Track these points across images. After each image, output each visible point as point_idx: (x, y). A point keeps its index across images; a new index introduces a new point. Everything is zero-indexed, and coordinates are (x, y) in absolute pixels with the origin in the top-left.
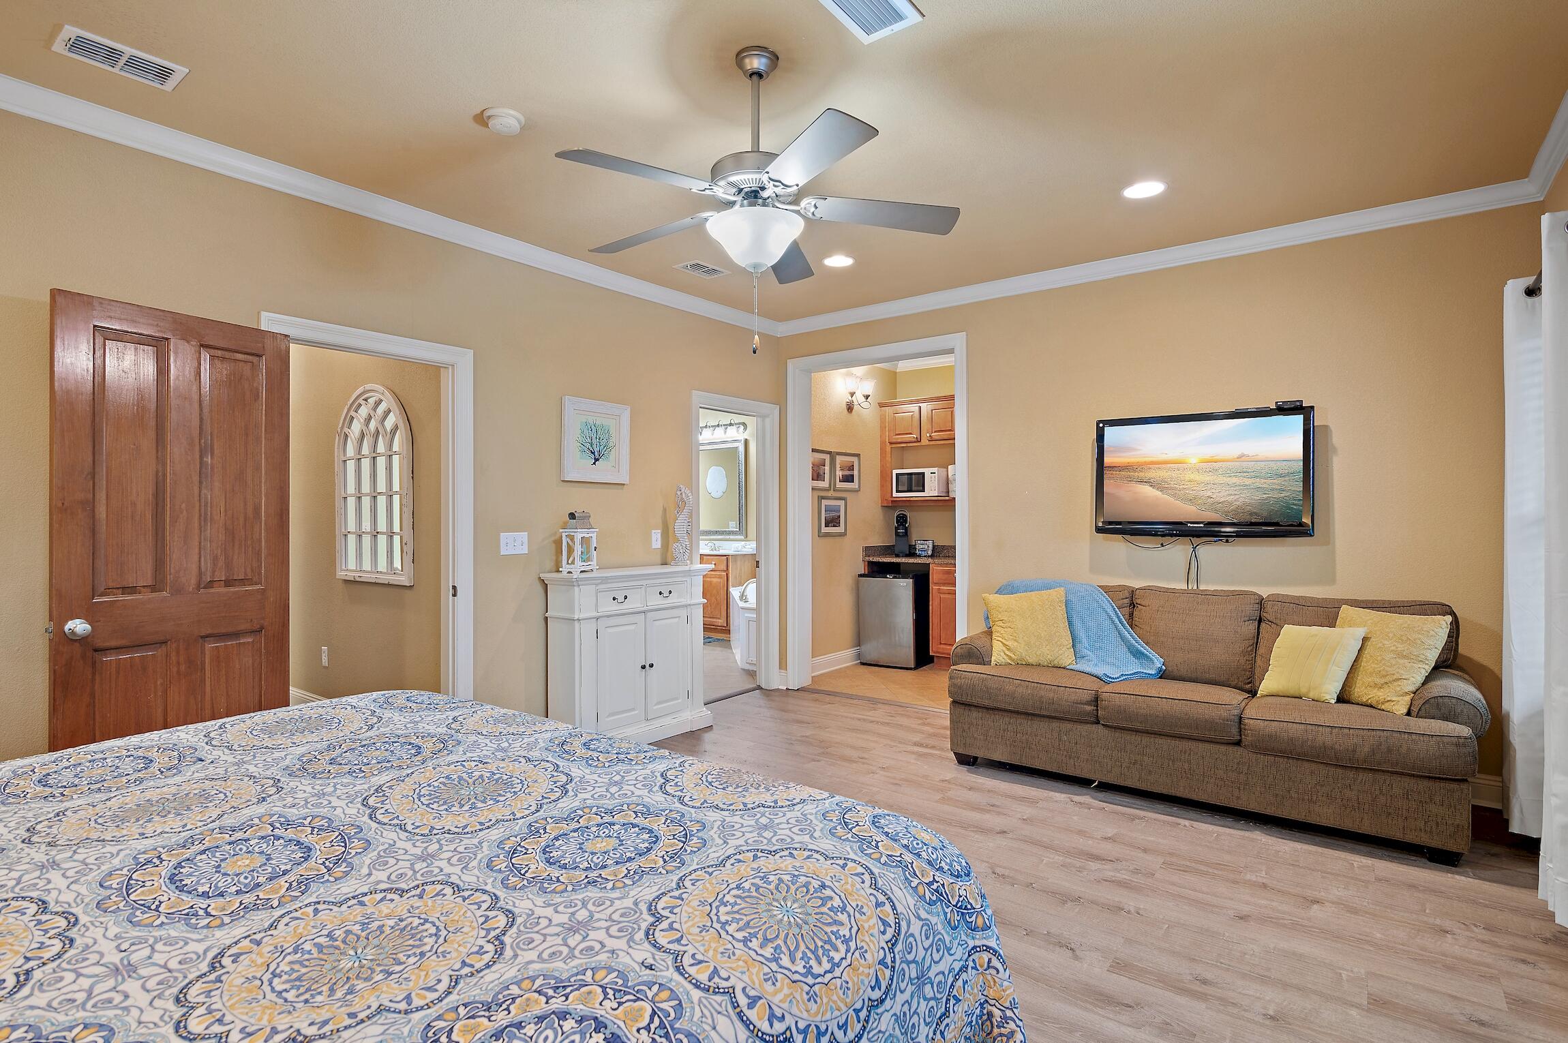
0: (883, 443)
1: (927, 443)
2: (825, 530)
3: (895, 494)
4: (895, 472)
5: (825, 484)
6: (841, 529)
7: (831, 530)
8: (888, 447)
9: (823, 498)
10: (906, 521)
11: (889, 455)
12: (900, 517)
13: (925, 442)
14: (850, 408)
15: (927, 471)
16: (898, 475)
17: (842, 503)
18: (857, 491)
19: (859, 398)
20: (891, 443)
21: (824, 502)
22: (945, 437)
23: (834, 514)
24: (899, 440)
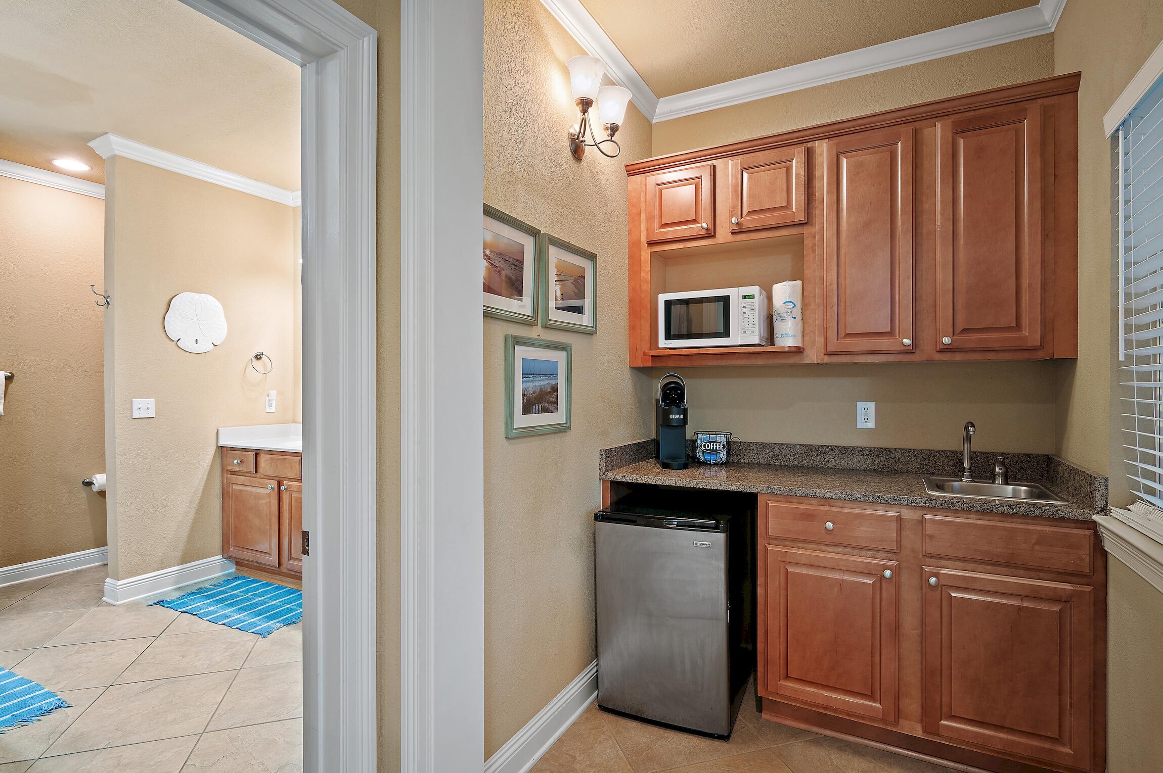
0: (634, 246)
1: (730, 238)
2: (522, 421)
3: (663, 343)
4: (663, 298)
5: (522, 306)
6: (557, 417)
7: (538, 419)
8: (645, 253)
9: (519, 341)
10: (681, 397)
11: (646, 267)
12: (671, 389)
13: (723, 235)
14: (577, 149)
15: (734, 294)
16: (668, 304)
17: (560, 357)
18: (589, 333)
19: (597, 131)
20: (651, 244)
21: (521, 352)
22: (772, 222)
23: (542, 383)
24: (669, 236)
